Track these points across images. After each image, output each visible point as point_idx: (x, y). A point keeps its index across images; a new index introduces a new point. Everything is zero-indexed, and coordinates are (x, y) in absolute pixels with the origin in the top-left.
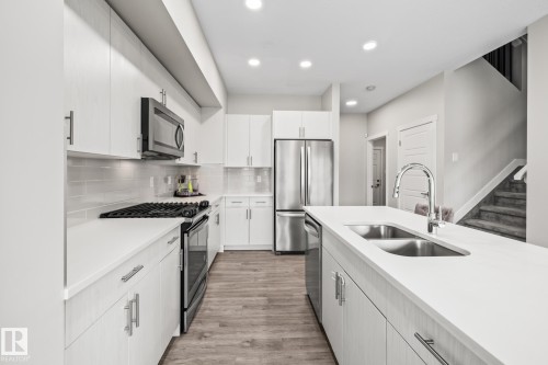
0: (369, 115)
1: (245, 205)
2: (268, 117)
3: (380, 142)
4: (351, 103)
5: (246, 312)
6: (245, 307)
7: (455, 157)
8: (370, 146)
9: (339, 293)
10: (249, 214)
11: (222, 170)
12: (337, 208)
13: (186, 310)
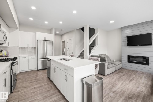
0: (62, 35)
1: (27, 58)
2: (35, 33)
3: (64, 42)
4: (57, 32)
5: (31, 84)
6: (31, 83)
7: (76, 46)
8: (62, 43)
9: (54, 71)
10: (28, 61)
11: (19, 48)
12: (54, 56)
13: (12, 86)
